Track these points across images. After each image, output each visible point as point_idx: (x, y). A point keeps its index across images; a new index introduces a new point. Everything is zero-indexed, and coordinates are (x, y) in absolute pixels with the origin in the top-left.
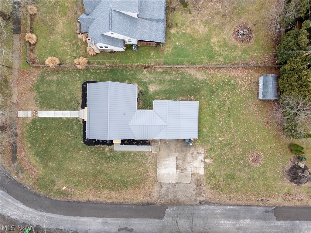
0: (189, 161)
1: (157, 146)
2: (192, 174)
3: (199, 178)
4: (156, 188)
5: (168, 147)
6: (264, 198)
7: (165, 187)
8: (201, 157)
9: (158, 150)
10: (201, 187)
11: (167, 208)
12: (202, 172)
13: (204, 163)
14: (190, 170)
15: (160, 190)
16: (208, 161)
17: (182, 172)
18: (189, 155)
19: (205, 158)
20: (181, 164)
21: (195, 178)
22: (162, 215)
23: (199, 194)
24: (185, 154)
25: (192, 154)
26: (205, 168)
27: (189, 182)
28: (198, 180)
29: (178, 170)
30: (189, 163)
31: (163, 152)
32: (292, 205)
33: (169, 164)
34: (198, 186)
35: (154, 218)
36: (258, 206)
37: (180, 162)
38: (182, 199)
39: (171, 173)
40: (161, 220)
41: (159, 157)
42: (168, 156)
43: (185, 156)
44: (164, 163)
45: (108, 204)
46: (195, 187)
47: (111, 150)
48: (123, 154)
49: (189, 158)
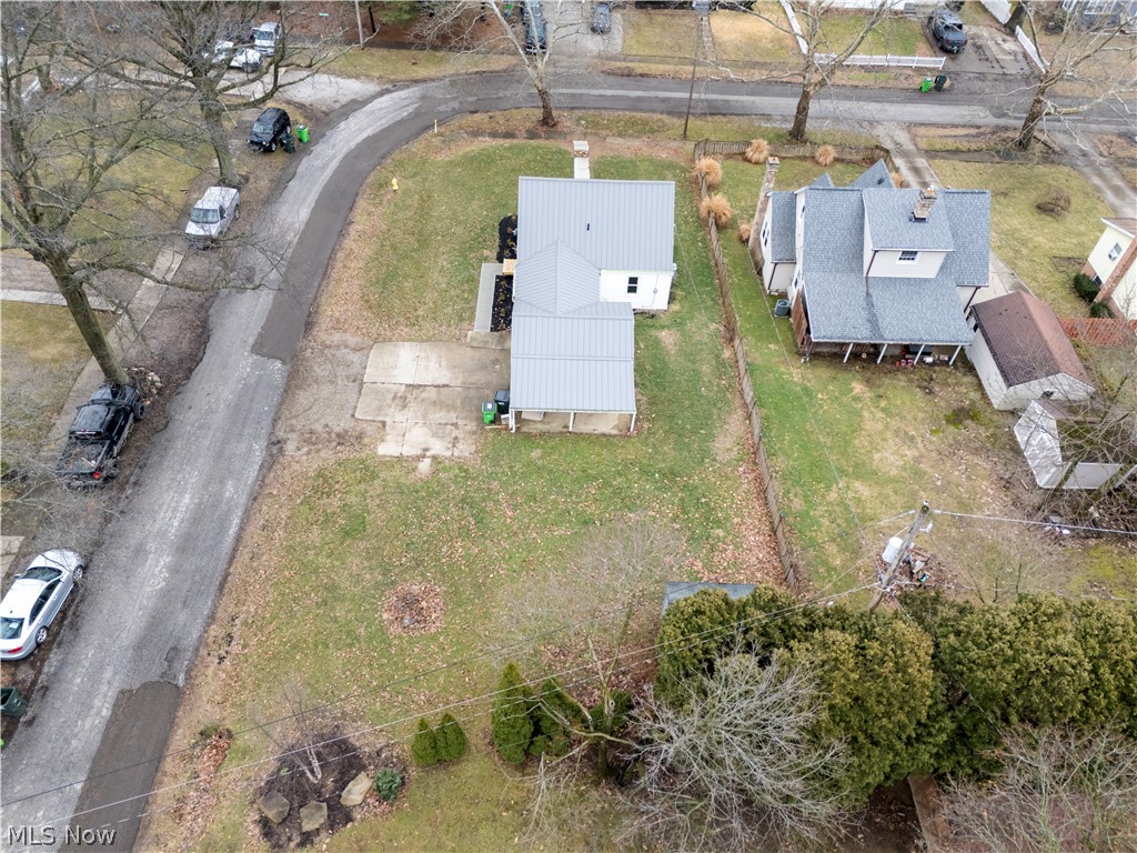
0: (430, 416)
2: (384, 424)
3: (366, 440)
4: (352, 340)
5: (484, 367)
6: (235, 648)
8: (439, 448)
9: (475, 345)
10: (334, 444)
11: (284, 363)
12: (387, 449)
13: (418, 457)
14: (400, 417)
16: (425, 466)
17: (394, 398)
18: (452, 417)
19: (434, 458)
20: (424, 395)
21: (370, 429)
22: (265, 351)
23: (310, 438)
24: (454, 408)
25: (455, 425)
26: (400, 459)
27: (356, 416)
28: (360, 437)
29: (403, 388)
30: (425, 416)
31: (466, 356)
33: (427, 368)
34: (338, 435)
36: (212, 618)
37: (432, 394)
38: (303, 398)
39: (396, 372)
42: (455, 367)
43: (450, 407)
44: (433, 357)
46: (338, 429)
49: (439, 416)
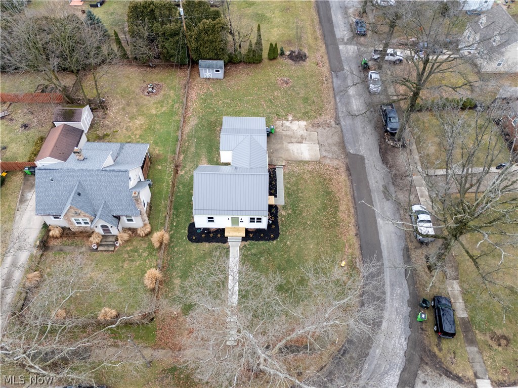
0: (292, 133)
1: (277, 160)
2: (307, 130)
3: (311, 125)
4: (328, 161)
5: (276, 150)
6: (324, 79)
7: (325, 154)
8: (287, 124)
9: (281, 159)
10: (320, 123)
11: (350, 152)
12: (303, 123)
13: (293, 121)
14: (302, 133)
15: (330, 158)
16: (290, 118)
17: (306, 139)
18: (285, 133)
19: (288, 120)
20: (296, 140)
21: (311, 128)
22: (359, 157)
23: (329, 125)
24: (285, 136)
25: (283, 130)
26: (298, 120)
27: (317, 133)
28: (313, 126)
29: (304, 142)
30: (294, 133)
31: (284, 155)
32: (327, 61)
33: (297, 150)
34: (320, 126)
35: (365, 164)
36: (332, 82)
37: (293, 140)
38: (336, 139)
39: (308, 148)
40: (365, 158)
41: (289, 159)
42: (287, 150)
43: (286, 136)
44: (296, 154)
45: (357, 212)
46: (321, 128)
47: (284, 207)
48: (288, 194)
49: (289, 133)
